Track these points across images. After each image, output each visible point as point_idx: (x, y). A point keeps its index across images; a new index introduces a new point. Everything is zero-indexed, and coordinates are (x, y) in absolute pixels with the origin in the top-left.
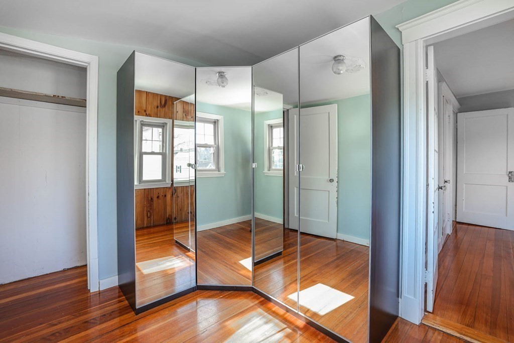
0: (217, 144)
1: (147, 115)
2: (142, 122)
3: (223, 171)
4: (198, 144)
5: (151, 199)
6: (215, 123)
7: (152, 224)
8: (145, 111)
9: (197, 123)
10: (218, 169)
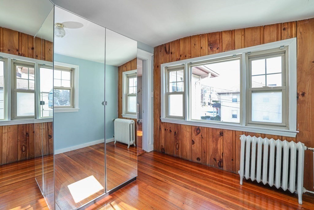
0: (73, 87)
1: (19, 54)
2: (15, 61)
3: (77, 107)
4: (55, 87)
5: (27, 134)
6: (72, 70)
7: (28, 157)
8: (18, 50)
9: (54, 70)
10: (73, 106)
